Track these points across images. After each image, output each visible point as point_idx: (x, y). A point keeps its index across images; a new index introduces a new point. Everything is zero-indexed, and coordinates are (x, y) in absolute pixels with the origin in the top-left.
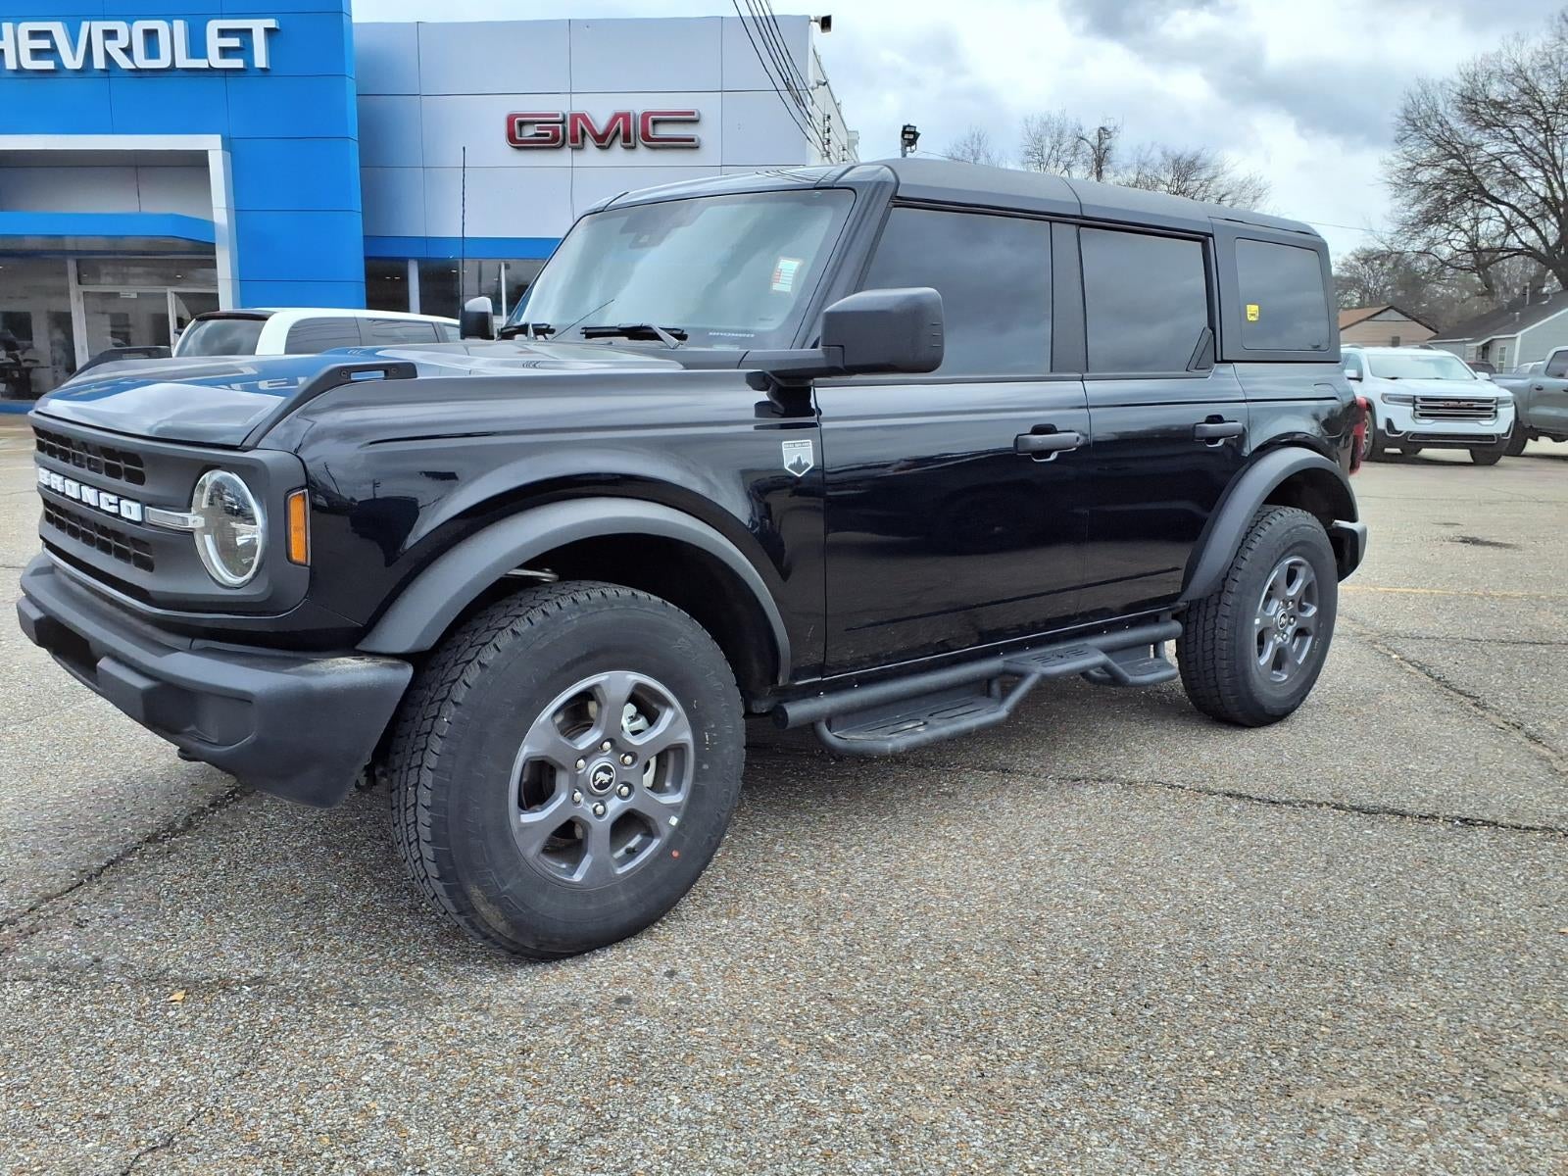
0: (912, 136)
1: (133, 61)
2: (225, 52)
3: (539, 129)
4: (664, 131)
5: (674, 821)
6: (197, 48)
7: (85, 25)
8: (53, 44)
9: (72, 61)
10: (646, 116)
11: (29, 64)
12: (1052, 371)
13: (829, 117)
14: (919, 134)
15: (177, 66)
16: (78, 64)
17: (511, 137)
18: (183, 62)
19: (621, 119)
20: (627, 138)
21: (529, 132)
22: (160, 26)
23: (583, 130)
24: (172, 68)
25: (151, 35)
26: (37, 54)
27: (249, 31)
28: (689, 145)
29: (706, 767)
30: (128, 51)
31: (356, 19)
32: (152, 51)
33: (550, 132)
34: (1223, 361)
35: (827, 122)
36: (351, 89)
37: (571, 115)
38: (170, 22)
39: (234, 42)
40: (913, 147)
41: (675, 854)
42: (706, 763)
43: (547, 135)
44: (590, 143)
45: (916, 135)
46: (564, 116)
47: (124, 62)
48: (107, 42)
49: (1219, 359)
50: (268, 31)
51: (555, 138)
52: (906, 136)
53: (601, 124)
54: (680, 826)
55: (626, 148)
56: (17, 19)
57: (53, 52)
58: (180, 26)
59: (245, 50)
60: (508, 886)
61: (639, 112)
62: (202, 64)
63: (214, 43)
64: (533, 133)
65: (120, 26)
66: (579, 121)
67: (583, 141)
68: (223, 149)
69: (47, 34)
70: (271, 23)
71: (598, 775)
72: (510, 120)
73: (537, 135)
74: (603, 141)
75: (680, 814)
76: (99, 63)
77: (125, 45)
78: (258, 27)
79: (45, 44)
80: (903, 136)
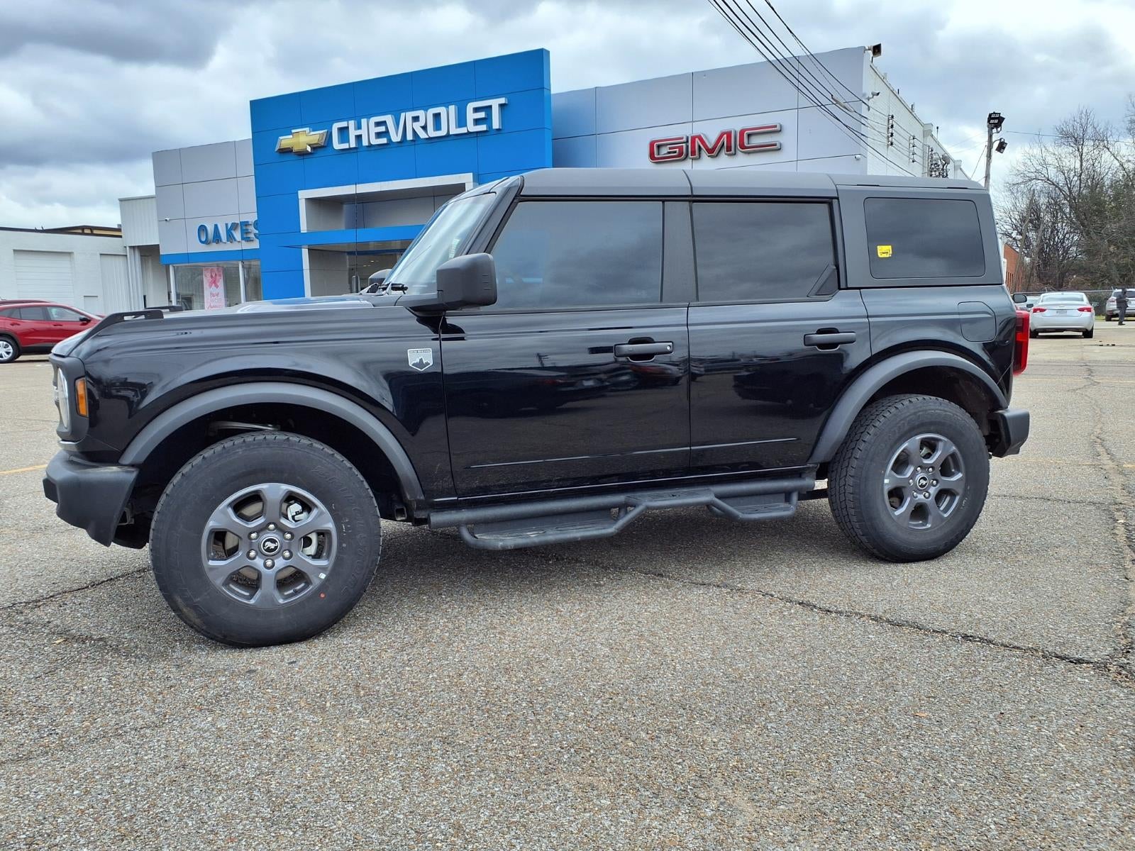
0: (996, 121)
1: (427, 134)
2: (477, 122)
3: (670, 149)
4: (756, 141)
5: (323, 576)
6: (461, 121)
7: (403, 115)
8: (387, 128)
9: (396, 138)
10: (742, 132)
11: (375, 141)
12: (661, 300)
13: (892, 117)
14: (1003, 119)
15: (451, 133)
16: (399, 140)
17: (652, 156)
18: (454, 131)
19: (725, 136)
20: (729, 149)
21: (664, 151)
22: (442, 110)
23: (699, 147)
24: (448, 135)
25: (437, 116)
26: (379, 135)
27: (490, 107)
28: (774, 148)
29: (344, 545)
30: (424, 128)
31: (553, 91)
32: (437, 126)
33: (677, 150)
34: (848, 289)
35: (891, 121)
36: (548, 136)
37: (692, 137)
38: (447, 107)
39: (482, 115)
40: (999, 129)
41: (322, 596)
42: (344, 543)
43: (675, 152)
44: (704, 154)
45: (1001, 120)
46: (687, 138)
47: (422, 135)
48: (414, 124)
49: (843, 286)
50: (501, 106)
51: (680, 154)
52: (992, 121)
53: (711, 139)
54: (327, 579)
55: (729, 155)
56: (369, 116)
57: (386, 134)
58: (452, 108)
59: (487, 120)
60: (198, 599)
61: (738, 129)
62: (463, 130)
63: (471, 116)
64: (666, 152)
65: (420, 113)
66: (697, 139)
67: (700, 154)
68: (474, 181)
69: (384, 123)
70: (502, 101)
71: (267, 543)
72: (652, 145)
73: (669, 153)
74: (713, 152)
75: (328, 573)
76: (410, 137)
77: (423, 125)
78: (495, 103)
79: (382, 129)
80: (989, 121)
